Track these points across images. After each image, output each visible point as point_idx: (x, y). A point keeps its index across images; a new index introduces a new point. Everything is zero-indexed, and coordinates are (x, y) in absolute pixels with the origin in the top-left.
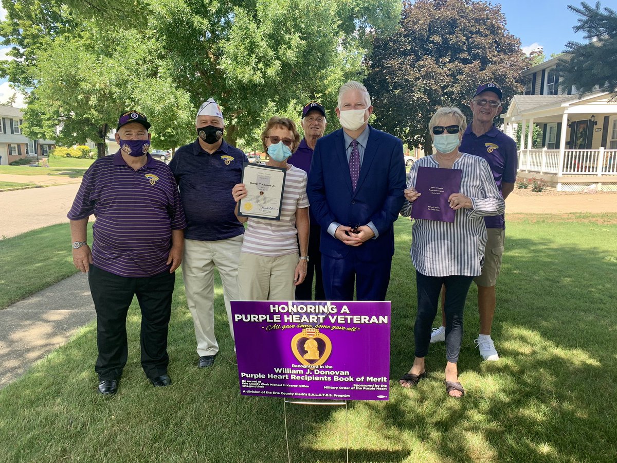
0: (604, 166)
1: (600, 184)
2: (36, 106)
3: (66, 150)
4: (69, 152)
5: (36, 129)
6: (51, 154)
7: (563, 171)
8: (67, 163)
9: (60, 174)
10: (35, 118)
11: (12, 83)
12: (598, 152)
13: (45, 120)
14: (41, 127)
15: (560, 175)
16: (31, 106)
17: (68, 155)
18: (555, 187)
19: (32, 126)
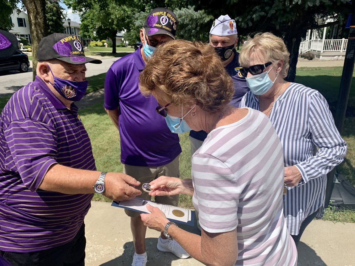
0: (344, 47)
1: (341, 56)
2: (85, 22)
3: (96, 43)
4: (97, 44)
5: (86, 33)
6: (89, 45)
7: (323, 50)
8: (97, 50)
9: (96, 55)
10: (85, 28)
11: (73, 11)
12: (342, 41)
13: (90, 29)
14: (88, 32)
15: (322, 52)
16: (83, 22)
17: (97, 45)
18: (319, 58)
19: (84, 32)
